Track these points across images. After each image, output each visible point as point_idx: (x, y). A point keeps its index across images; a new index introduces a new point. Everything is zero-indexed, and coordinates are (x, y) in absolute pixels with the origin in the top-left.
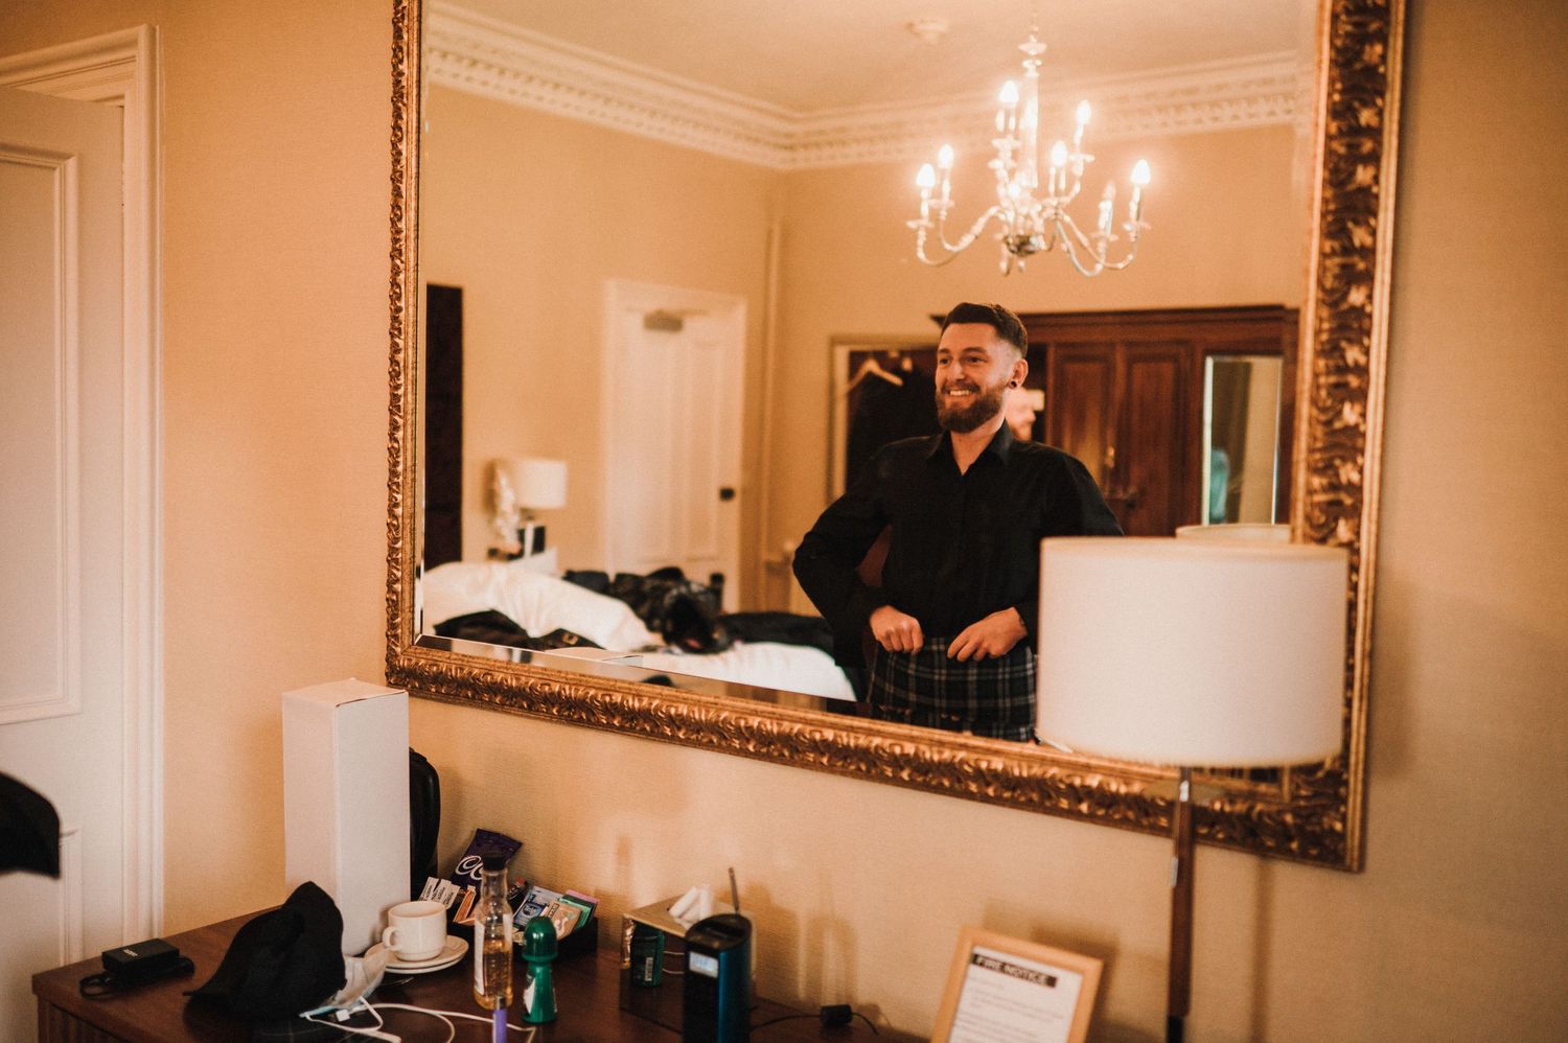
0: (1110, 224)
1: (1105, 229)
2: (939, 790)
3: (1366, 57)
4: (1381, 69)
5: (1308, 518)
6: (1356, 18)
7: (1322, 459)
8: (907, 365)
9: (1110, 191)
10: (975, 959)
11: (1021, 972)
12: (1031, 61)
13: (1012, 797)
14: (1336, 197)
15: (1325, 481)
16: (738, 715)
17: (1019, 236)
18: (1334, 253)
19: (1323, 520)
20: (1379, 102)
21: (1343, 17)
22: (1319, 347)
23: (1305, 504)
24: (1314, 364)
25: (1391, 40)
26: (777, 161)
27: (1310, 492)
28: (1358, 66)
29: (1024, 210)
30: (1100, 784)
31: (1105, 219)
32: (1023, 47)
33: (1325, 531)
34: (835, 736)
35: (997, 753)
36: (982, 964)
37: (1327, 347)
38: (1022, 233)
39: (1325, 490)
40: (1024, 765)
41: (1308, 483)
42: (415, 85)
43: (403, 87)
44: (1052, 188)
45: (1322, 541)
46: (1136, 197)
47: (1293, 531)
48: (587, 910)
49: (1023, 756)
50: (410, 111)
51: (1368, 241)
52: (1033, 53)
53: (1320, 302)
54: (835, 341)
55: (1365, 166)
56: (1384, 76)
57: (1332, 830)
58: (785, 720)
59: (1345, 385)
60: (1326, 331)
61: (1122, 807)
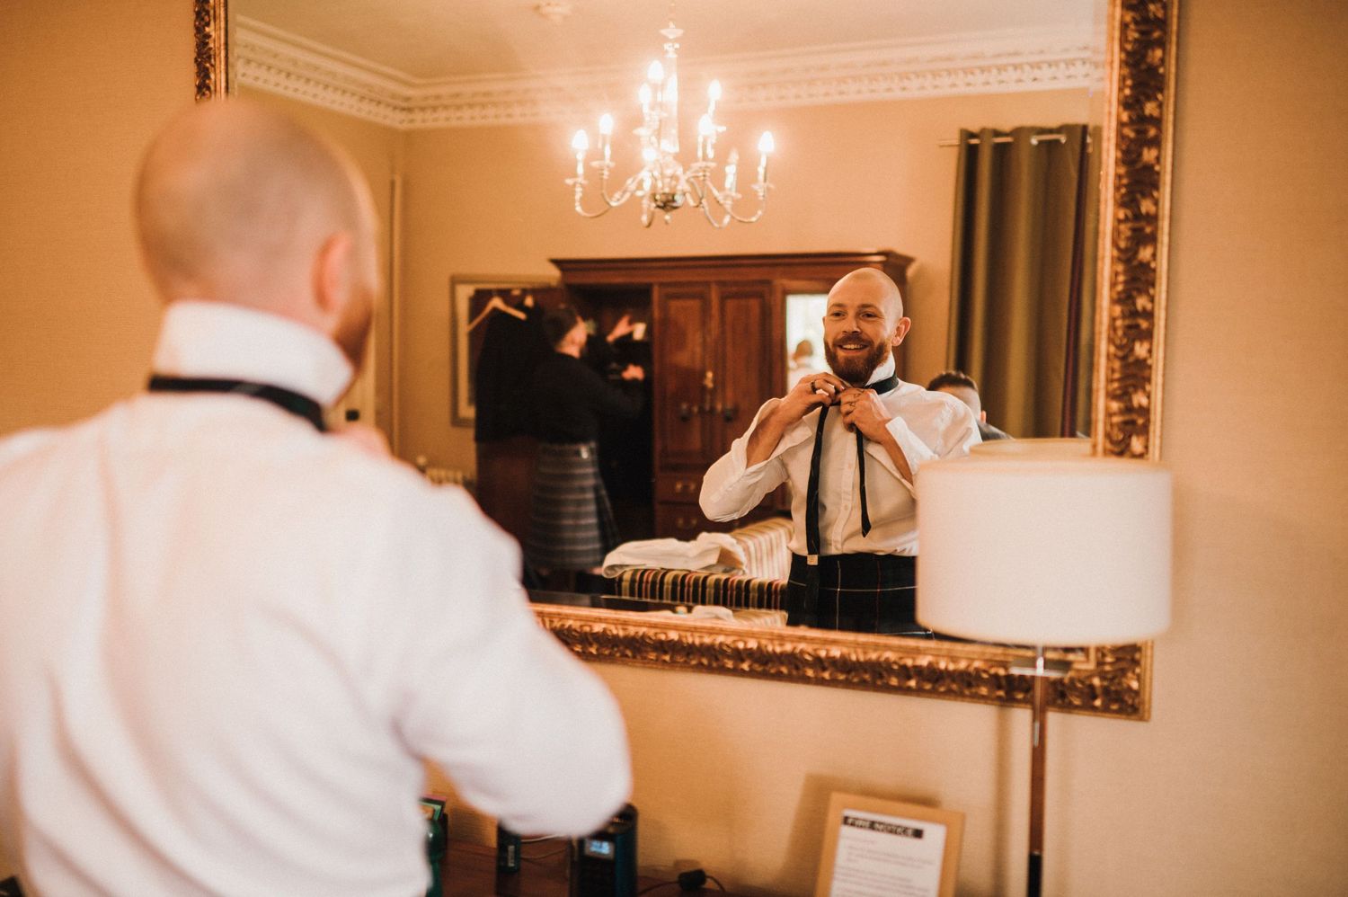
0: (735, 184)
1: (730, 189)
2: (779, 677)
3: (1149, 60)
4: (1161, 70)
5: (1108, 436)
6: (1143, 28)
7: (1119, 388)
8: (529, 301)
9: (734, 157)
10: (846, 820)
11: (889, 828)
12: (671, 44)
13: (847, 679)
14: (1129, 174)
15: (1122, 405)
16: (582, 623)
17: (664, 194)
18: (1126, 219)
19: (1121, 437)
20: (1160, 97)
21: (1132, 26)
22: (1115, 296)
23: (1105, 424)
24: (1111, 311)
25: (1168, 46)
26: (396, 120)
27: (1109, 414)
28: (1143, 67)
29: (669, 172)
30: (930, 664)
31: (730, 181)
32: (663, 32)
33: (1123, 446)
34: (680, 636)
35: (834, 642)
36: (853, 824)
37: (1123, 296)
38: (667, 190)
39: (1121, 412)
40: (860, 651)
41: (1107, 408)
42: (222, 47)
43: (210, 49)
44: (700, 154)
45: (1121, 454)
46: (763, 162)
47: (1094, 446)
48: (438, 807)
49: (858, 644)
50: (218, 71)
51: (1152, 209)
52: (671, 37)
53: (1114, 260)
54: (455, 281)
55: (1149, 148)
56: (1163, 76)
57: (1130, 689)
58: (629, 625)
59: (1137, 326)
60: (1121, 283)
61: (948, 681)
